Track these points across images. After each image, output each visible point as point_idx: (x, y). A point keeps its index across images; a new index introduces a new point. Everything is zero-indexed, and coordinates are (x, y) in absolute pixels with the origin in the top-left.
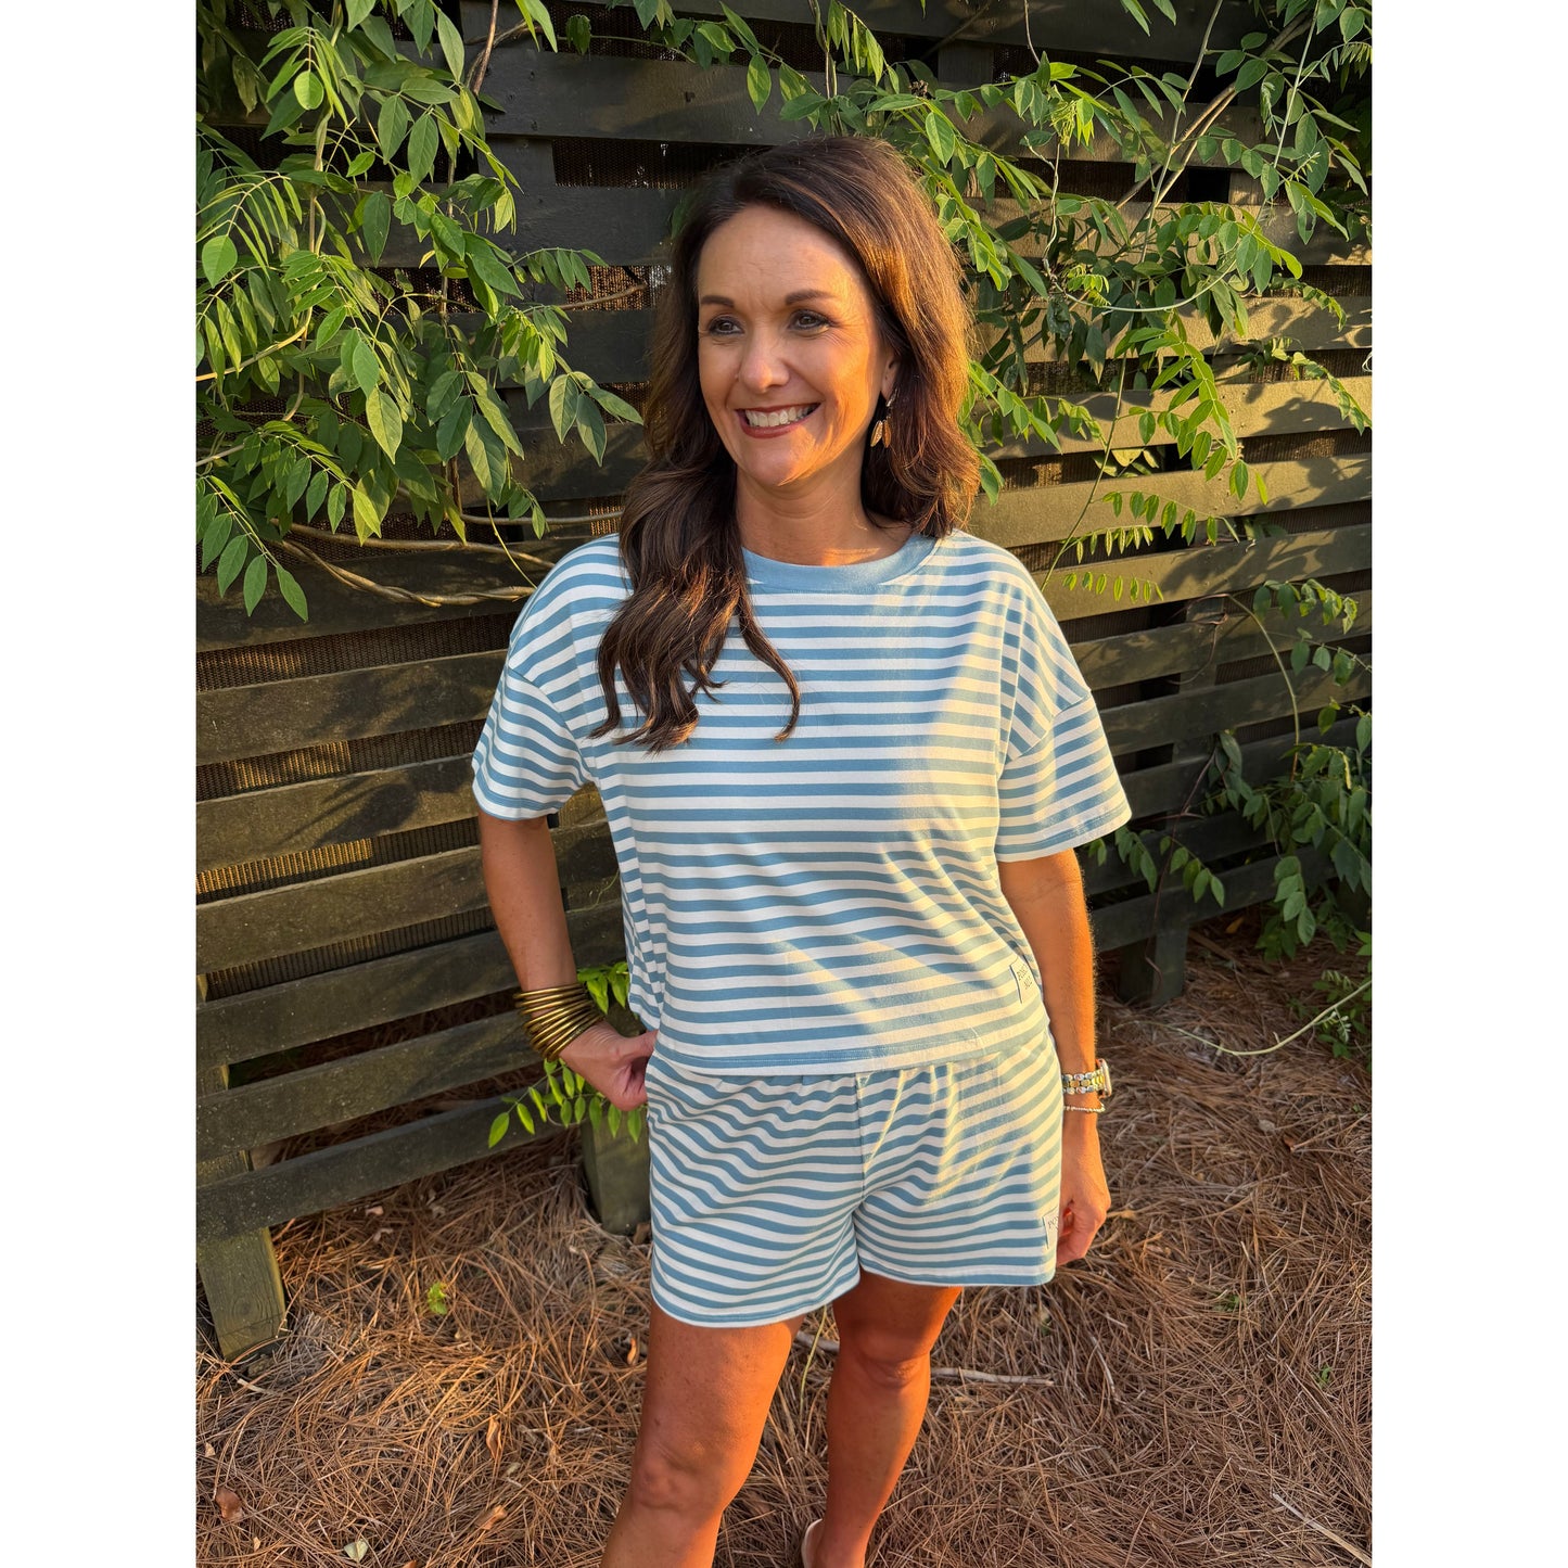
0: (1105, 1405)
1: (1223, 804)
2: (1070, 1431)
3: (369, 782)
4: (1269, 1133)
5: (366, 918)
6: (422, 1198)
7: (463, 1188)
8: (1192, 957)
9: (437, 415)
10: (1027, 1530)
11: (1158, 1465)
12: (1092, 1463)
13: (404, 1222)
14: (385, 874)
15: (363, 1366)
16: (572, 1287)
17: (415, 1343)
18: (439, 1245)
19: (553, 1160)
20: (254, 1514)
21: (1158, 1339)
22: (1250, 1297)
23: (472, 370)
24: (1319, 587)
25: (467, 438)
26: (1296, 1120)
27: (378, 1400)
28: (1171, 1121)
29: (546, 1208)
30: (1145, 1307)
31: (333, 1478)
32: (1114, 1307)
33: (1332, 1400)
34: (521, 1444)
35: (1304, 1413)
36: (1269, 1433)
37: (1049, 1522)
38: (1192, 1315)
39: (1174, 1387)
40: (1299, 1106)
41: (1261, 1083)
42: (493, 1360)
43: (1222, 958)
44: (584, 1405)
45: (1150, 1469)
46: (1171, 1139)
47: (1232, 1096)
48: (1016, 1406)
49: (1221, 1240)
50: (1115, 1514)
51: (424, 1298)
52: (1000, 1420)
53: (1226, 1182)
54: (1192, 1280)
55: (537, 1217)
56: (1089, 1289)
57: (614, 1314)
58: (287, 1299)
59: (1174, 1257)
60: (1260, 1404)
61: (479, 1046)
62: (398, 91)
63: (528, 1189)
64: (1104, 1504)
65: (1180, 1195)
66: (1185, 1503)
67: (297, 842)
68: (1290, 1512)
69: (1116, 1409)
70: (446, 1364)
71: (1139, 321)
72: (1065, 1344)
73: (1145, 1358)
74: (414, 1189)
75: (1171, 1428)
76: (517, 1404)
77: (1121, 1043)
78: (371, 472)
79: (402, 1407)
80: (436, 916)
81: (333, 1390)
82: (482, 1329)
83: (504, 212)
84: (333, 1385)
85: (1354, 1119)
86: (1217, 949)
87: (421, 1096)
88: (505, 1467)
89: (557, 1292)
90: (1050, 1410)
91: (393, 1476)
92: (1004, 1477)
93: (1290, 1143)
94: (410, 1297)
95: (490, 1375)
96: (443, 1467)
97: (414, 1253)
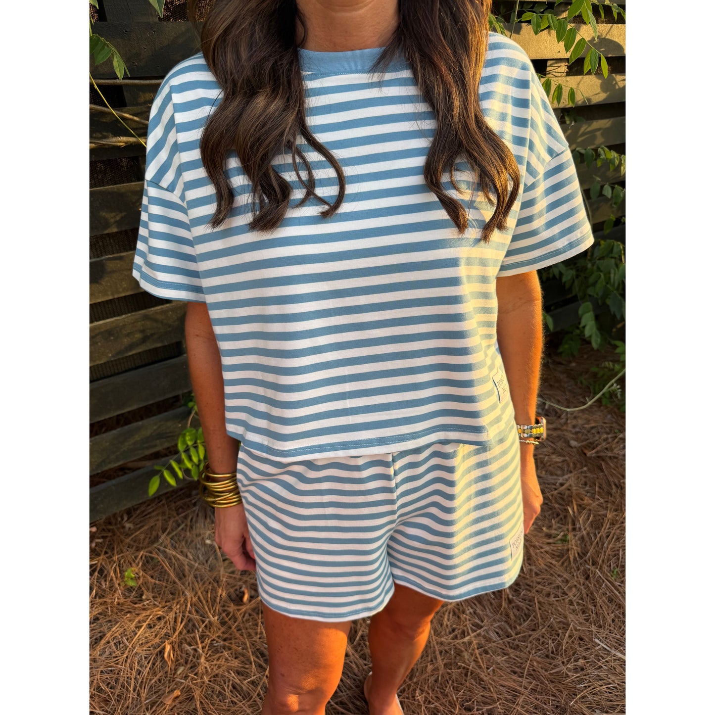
0: (505, 600)
2: (487, 616)
4: (575, 447)
6: (119, 519)
7: (143, 512)
10: (469, 673)
11: (534, 630)
12: (500, 632)
13: (110, 534)
16: (209, 563)
17: (119, 604)
18: (130, 546)
19: (194, 492)
21: (529, 562)
22: (574, 535)
24: (606, 149)
26: (587, 439)
27: (97, 641)
29: (191, 520)
33: (619, 586)
34: (184, 655)
35: (606, 594)
36: (590, 606)
37: (480, 667)
38: (547, 548)
39: (540, 587)
40: (589, 432)
41: (569, 421)
42: (166, 608)
44: (219, 629)
45: (531, 633)
47: (555, 429)
48: (458, 605)
49: (557, 506)
50: (514, 659)
51: (123, 577)
52: (450, 613)
53: (556, 475)
54: (544, 529)
55: (186, 525)
57: (234, 576)
60: (584, 591)
61: (137, 438)
63: (180, 510)
64: (507, 654)
66: (550, 649)
68: (604, 648)
69: (510, 602)
70: (138, 615)
74: (115, 516)
75: (540, 609)
76: (181, 633)
79: (112, 643)
82: (157, 592)
85: (616, 437)
87: (106, 468)
88: (176, 670)
89: (200, 567)
90: (475, 604)
91: (109, 683)
92: (454, 645)
93: (586, 451)
94: (114, 579)
95: (164, 617)
96: (139, 674)
97: (115, 552)
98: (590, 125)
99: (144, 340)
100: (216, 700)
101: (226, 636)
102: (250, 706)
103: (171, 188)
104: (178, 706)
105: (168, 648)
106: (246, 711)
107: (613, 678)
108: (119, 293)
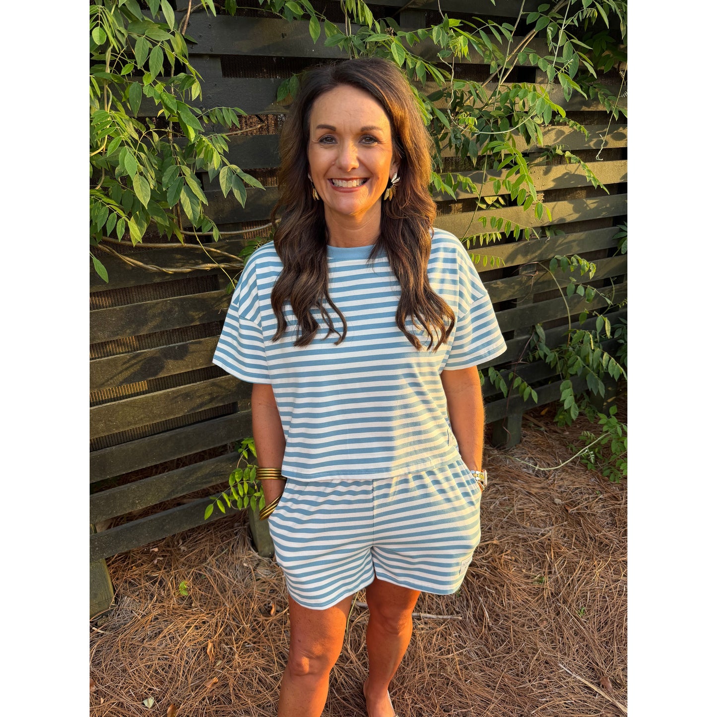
0: (485, 627)
1: (537, 357)
2: (470, 639)
3: (143, 355)
4: (559, 504)
5: (144, 418)
6: (176, 543)
7: (195, 538)
8: (524, 426)
9: (167, 185)
10: (450, 683)
11: (508, 653)
12: (480, 653)
13: (168, 554)
14: (153, 397)
15: (150, 620)
16: (245, 581)
17: (174, 609)
18: (184, 564)
19: (236, 524)
20: (101, 687)
21: (508, 597)
22: (549, 578)
23: (184, 164)
24: (579, 258)
25: (181, 196)
26: (571, 498)
27: (157, 635)
28: (515, 500)
29: (233, 546)
30: (503, 583)
31: (137, 670)
32: (489, 584)
33: (585, 622)
34: (222, 652)
35: (573, 628)
36: (558, 637)
37: (460, 679)
38: (524, 586)
39: (516, 618)
40: (572, 492)
41: (556, 482)
42: (209, 615)
43: (539, 426)
44: (251, 634)
45: (504, 655)
46: (515, 508)
47: (543, 488)
48: (446, 628)
49: (537, 552)
50: (489, 675)
51: (178, 588)
52: (438, 635)
53: (539, 527)
54: (524, 571)
55: (229, 550)
56: (478, 576)
57: (264, 593)
58: (115, 591)
59: (516, 561)
60: (554, 625)
61: (199, 474)
62: (144, 35)
63: (224, 538)
64: (484, 671)
65: (519, 533)
66: (520, 669)
67: (111, 383)
68: (566, 672)
69: (490, 629)
70: (188, 618)
71: (493, 138)
72: (467, 600)
73: (503, 606)
74: (172, 539)
75: (514, 636)
76: (220, 635)
77: (493, 466)
78: (138, 213)
79: (168, 637)
80: (177, 416)
81: (136, 631)
82: (204, 601)
83: (196, 91)
84: (136, 629)
85: (597, 497)
86: (536, 422)
87: (174, 497)
88: (215, 663)
89: (238, 584)
90: (461, 630)
91: (164, 668)
92: (440, 660)
93: (568, 508)
94: (171, 588)
95: (208, 622)
96: (187, 664)
97: (172, 568)
98: (565, 239)
99: (211, 401)
100: (245, 688)
101: (255, 640)
102: (272, 696)
103: (253, 319)
104: (216, 690)
105: (210, 645)
106: (268, 699)
107: (572, 696)
108: (197, 366)
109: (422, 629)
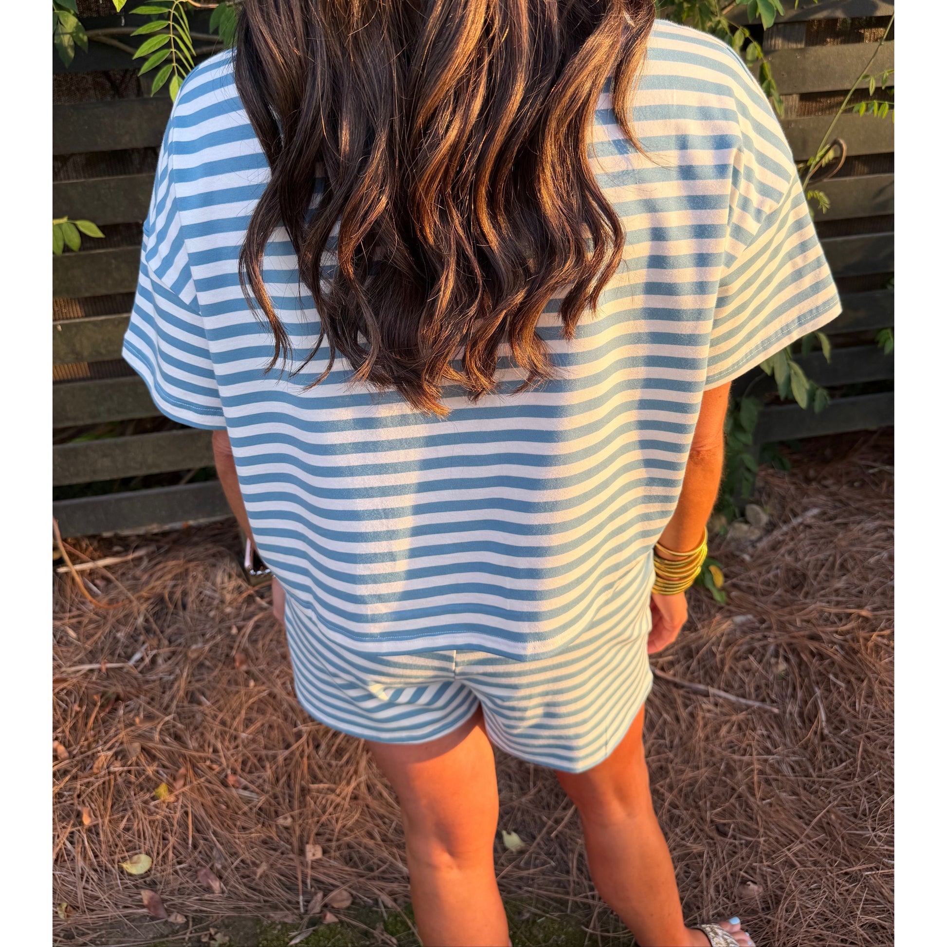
2: (785, 745)
10: (735, 795)
11: (847, 780)
12: (797, 768)
21: (868, 699)
30: (862, 676)
32: (838, 671)
45: (839, 780)
48: (747, 719)
50: (806, 803)
52: (733, 725)
56: (822, 657)
64: (797, 794)
66: (861, 809)
72: (794, 689)
73: (855, 710)
75: (863, 758)
92: (727, 760)
109: (709, 711)
